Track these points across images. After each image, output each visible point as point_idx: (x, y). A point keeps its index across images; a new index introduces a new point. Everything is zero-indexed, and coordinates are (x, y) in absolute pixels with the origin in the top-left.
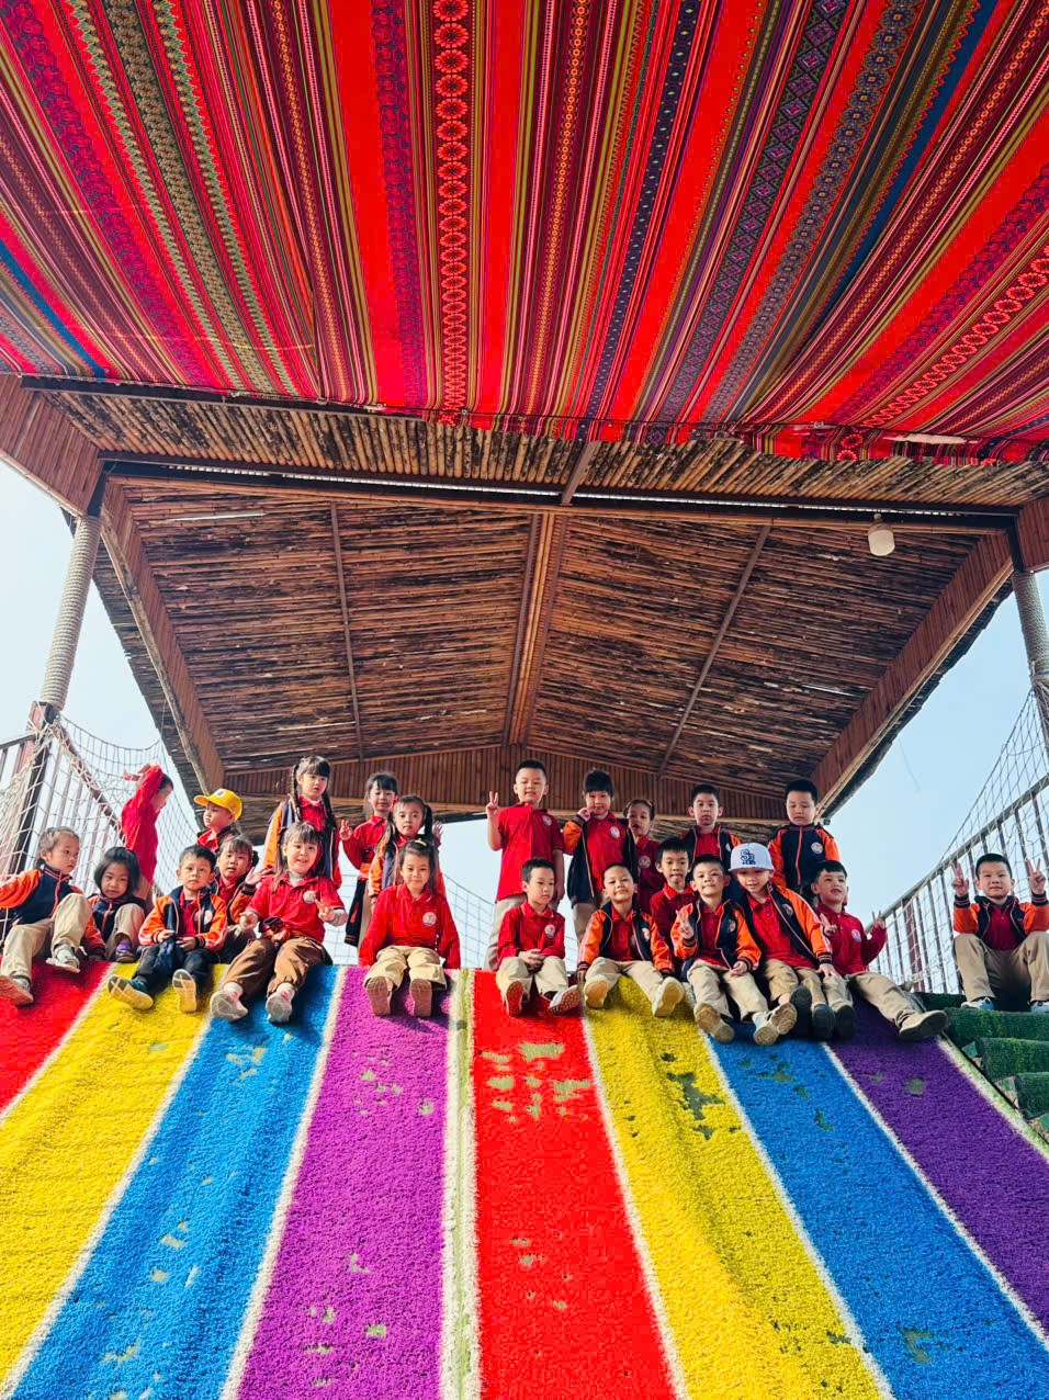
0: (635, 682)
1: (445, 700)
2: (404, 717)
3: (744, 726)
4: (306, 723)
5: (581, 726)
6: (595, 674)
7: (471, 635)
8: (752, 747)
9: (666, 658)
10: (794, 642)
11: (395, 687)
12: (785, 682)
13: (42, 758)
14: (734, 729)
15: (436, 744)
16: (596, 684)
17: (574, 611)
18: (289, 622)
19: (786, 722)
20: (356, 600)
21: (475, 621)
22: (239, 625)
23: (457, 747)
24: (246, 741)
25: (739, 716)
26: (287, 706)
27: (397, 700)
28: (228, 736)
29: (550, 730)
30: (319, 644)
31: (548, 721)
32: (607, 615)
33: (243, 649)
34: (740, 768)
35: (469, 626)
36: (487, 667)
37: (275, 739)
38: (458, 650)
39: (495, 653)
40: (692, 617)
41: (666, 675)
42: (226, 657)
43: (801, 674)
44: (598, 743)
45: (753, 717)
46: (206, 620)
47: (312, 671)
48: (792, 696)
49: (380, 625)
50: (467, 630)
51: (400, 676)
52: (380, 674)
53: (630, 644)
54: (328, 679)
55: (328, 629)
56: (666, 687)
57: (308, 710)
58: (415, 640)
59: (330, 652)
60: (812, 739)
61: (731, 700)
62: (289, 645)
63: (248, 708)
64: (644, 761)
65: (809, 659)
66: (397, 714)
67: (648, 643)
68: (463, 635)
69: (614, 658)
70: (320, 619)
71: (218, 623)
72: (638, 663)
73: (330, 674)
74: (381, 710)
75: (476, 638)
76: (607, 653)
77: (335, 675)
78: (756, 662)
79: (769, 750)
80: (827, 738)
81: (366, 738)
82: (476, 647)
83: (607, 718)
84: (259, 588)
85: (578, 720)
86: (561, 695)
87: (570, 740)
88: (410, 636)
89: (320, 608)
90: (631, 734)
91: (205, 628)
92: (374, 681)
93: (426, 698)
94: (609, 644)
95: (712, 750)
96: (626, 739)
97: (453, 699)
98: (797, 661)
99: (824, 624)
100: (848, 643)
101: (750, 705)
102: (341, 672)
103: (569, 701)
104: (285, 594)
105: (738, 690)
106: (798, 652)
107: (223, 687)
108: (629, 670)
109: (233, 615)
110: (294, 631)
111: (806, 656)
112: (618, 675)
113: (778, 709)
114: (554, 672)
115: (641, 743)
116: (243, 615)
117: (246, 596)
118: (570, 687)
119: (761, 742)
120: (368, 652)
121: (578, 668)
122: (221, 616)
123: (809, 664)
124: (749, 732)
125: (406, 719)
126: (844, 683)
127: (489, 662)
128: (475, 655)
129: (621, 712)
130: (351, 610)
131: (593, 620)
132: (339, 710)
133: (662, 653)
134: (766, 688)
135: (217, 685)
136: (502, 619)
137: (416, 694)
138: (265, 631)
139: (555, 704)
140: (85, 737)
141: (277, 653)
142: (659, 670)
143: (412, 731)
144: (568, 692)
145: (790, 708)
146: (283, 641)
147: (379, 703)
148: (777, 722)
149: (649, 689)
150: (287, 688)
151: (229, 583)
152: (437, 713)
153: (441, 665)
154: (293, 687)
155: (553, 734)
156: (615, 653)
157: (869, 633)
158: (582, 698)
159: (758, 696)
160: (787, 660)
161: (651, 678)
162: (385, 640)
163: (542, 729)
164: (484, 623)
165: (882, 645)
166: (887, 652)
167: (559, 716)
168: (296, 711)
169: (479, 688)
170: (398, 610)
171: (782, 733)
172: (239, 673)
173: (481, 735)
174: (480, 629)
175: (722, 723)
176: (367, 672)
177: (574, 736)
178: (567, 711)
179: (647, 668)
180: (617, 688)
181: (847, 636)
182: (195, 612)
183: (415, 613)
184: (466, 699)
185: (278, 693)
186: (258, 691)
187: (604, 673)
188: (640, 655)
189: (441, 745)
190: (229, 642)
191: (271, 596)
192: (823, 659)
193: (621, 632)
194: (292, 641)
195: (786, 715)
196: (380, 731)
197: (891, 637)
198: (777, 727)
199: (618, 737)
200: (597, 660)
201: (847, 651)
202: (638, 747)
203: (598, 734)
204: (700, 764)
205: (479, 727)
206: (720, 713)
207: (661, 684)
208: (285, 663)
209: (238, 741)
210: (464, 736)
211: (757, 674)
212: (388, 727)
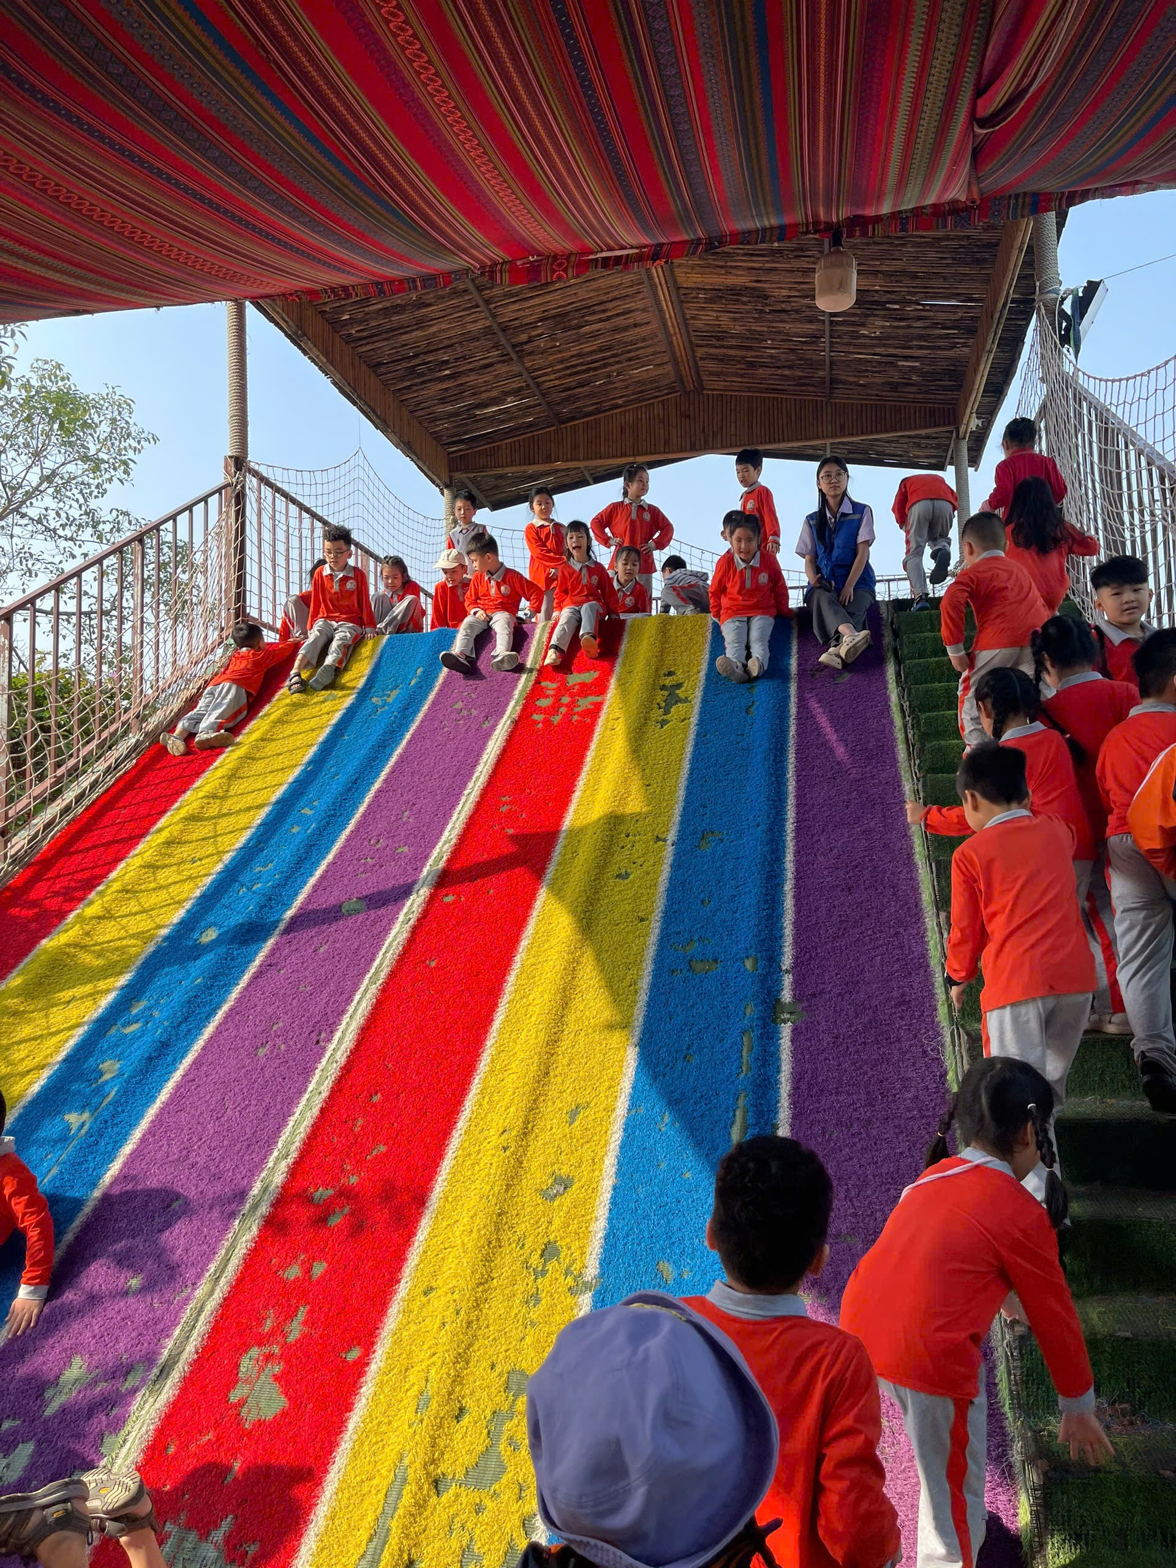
0: (772, 322)
1: (610, 365)
2: (581, 385)
3: (885, 346)
4: (497, 404)
5: (742, 366)
6: (735, 320)
7: (610, 305)
8: (901, 363)
9: (789, 297)
10: (897, 265)
11: (561, 362)
12: (905, 302)
13: (240, 498)
14: (878, 350)
15: (620, 401)
16: (737, 329)
17: (693, 269)
18: (443, 326)
19: (921, 337)
20: (494, 297)
21: (608, 293)
22: (405, 337)
23: (641, 401)
24: (454, 427)
25: (876, 338)
26: (474, 394)
27: (568, 372)
28: (438, 426)
29: (718, 374)
30: (477, 339)
31: (712, 366)
32: (721, 267)
33: (416, 356)
34: (898, 383)
35: (604, 298)
36: (637, 330)
37: (477, 421)
38: (601, 320)
39: (639, 317)
40: (796, 257)
41: (797, 311)
42: (405, 365)
43: (917, 292)
44: (764, 379)
45: (888, 338)
46: (376, 338)
47: (482, 362)
48: (916, 313)
49: (522, 313)
50: (603, 303)
51: (560, 352)
52: (542, 353)
53: (754, 289)
54: (499, 366)
55: (480, 325)
56: (801, 322)
57: (494, 394)
58: (560, 319)
59: (489, 344)
60: (951, 348)
61: (863, 325)
62: (452, 345)
63: (443, 401)
64: (812, 389)
65: (917, 277)
66: (573, 384)
67: (767, 286)
68: (601, 308)
69: (744, 303)
70: (469, 319)
71: (386, 339)
72: (767, 305)
73: (499, 362)
74: (557, 382)
75: (614, 308)
76: (738, 300)
77: (504, 361)
78: (871, 288)
79: (917, 364)
80: (964, 345)
81: (556, 408)
82: (618, 315)
83: (762, 357)
84: (406, 305)
85: (739, 362)
86: (714, 342)
87: (739, 380)
88: (553, 317)
89: (463, 310)
90: (790, 367)
91: (377, 345)
92: (538, 361)
93: (593, 365)
94: (735, 293)
95: (866, 371)
96: (787, 372)
97: (618, 362)
98: (907, 282)
99: (918, 245)
100: (945, 258)
101: (883, 327)
102: (505, 359)
103: (723, 347)
104: (430, 305)
105: (867, 316)
106: (903, 273)
107: (415, 388)
108: (762, 311)
109: (394, 330)
110: (452, 333)
111: (914, 276)
112: (754, 318)
113: (909, 327)
114: (699, 324)
115: (801, 374)
116: (404, 329)
117: (398, 313)
118: (719, 336)
119: (906, 358)
120: (524, 337)
121: (717, 317)
122: (387, 332)
123: (918, 282)
124: (892, 351)
125: (583, 386)
126: (958, 294)
127: (636, 325)
128: (620, 321)
129: (771, 349)
130: (492, 306)
131: (712, 273)
132: (520, 389)
133: (785, 293)
134: (889, 309)
135: (409, 387)
136: (631, 286)
137: (581, 364)
138: (428, 337)
139: (712, 351)
140: (278, 471)
141: (445, 353)
142: (789, 308)
143: (592, 395)
144: (719, 339)
145: (919, 324)
146: (447, 342)
147: (552, 377)
148: (912, 339)
149: (787, 326)
150: (468, 379)
151: (380, 306)
152: (609, 376)
153: (594, 335)
154: (472, 378)
155: (722, 378)
156: (744, 299)
157: (962, 246)
158: (733, 342)
159: (885, 318)
160: (897, 282)
161: (785, 317)
162: (533, 325)
163: (711, 374)
164: (616, 293)
165: (978, 256)
166: (984, 260)
167: (721, 360)
168: (484, 396)
169: (638, 349)
170: (532, 298)
171: (921, 347)
172: (422, 375)
173: (657, 388)
174: (616, 299)
175: (864, 346)
176: (530, 354)
177: (742, 376)
178: (725, 355)
179: (778, 308)
180: (759, 329)
181: (942, 252)
182: (365, 334)
183: (548, 298)
184: (630, 360)
185: (462, 384)
186: (445, 386)
187: (742, 318)
188: (766, 297)
189: (625, 402)
190: (404, 352)
191: (419, 308)
192: (929, 276)
193: (740, 280)
194: (454, 341)
195: (918, 331)
196: (564, 400)
197: (984, 246)
198: (915, 343)
199: (780, 372)
200: (731, 307)
201: (948, 265)
202: (800, 378)
203: (761, 371)
204: (861, 385)
205: (654, 381)
206: (858, 337)
207: (795, 320)
208: (457, 359)
209: (447, 429)
210: (642, 392)
211: (876, 299)
212: (570, 396)
